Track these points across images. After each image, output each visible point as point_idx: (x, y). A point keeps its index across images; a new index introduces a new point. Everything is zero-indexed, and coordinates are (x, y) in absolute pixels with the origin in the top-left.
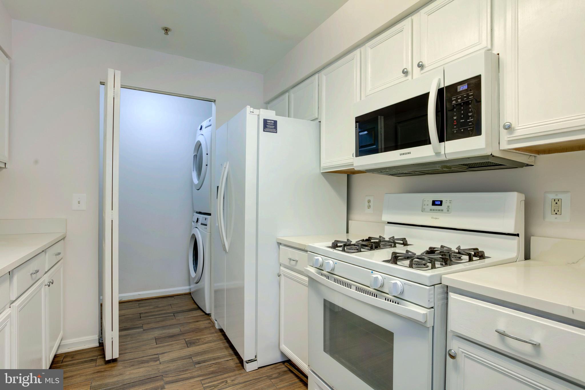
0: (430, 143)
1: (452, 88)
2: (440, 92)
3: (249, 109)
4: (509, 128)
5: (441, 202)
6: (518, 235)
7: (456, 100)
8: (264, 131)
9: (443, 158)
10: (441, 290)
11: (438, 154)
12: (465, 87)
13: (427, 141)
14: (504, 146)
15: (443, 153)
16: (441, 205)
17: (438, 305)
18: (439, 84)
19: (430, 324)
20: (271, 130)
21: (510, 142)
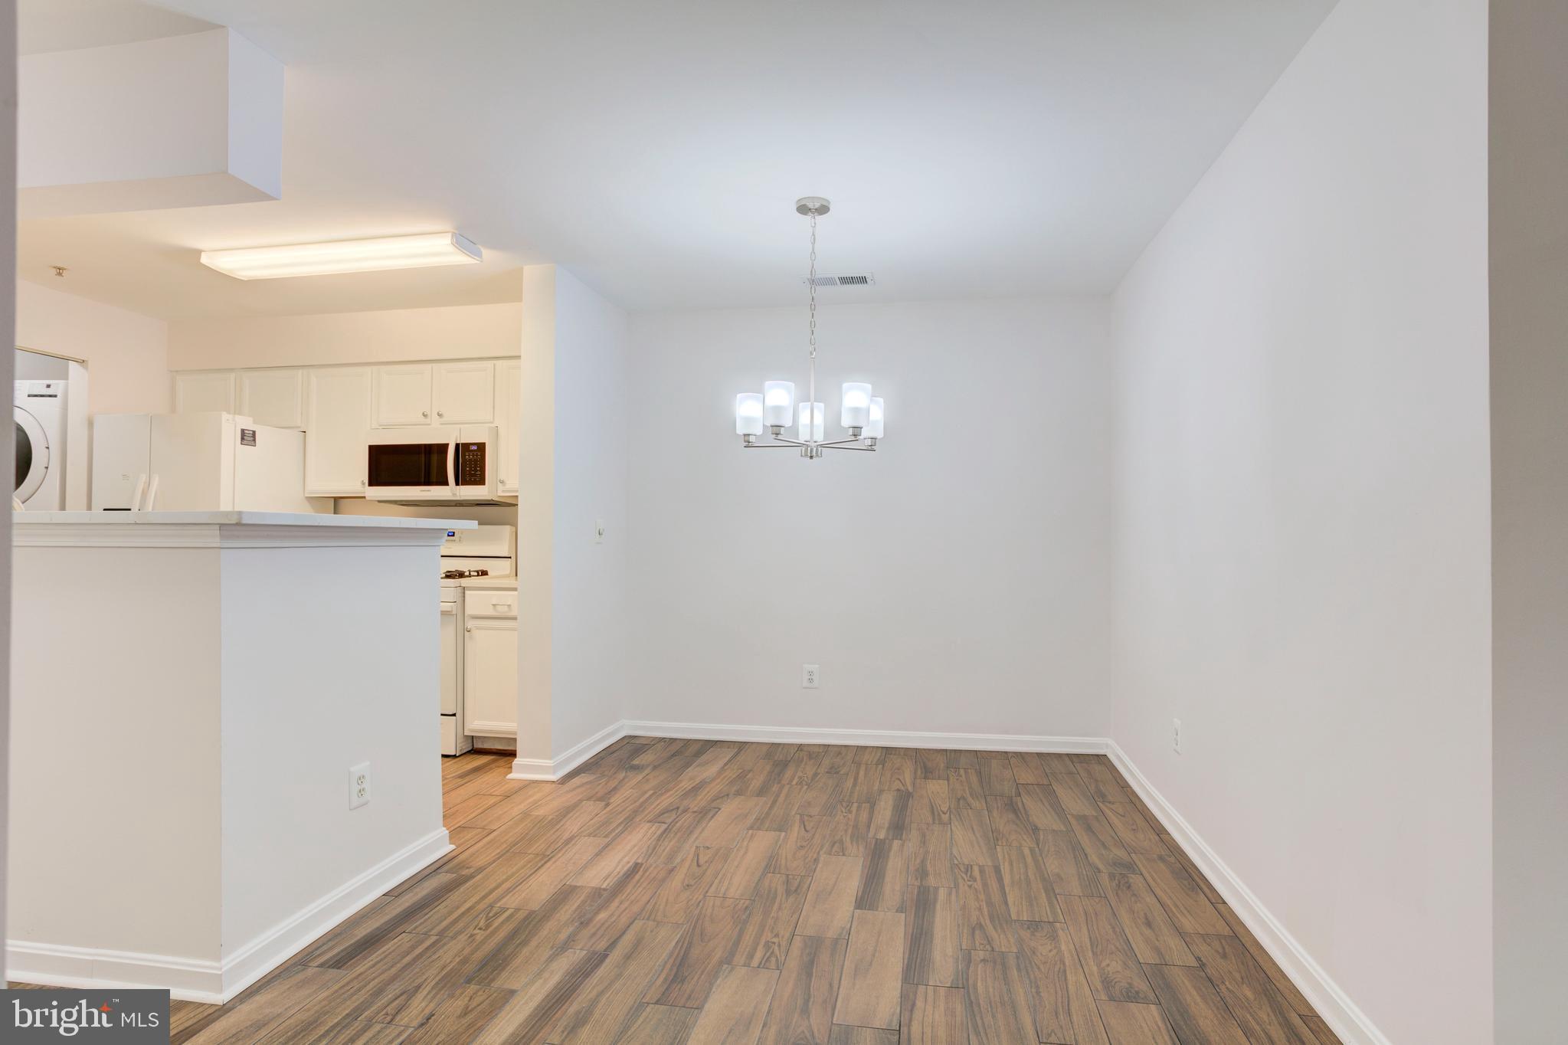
0: (448, 485)
1: (466, 446)
2: (457, 445)
3: (225, 416)
4: (502, 482)
5: (454, 533)
6: (510, 558)
7: (469, 456)
8: (241, 444)
9: (458, 498)
10: (460, 591)
11: (454, 495)
12: (475, 448)
13: (445, 483)
14: (501, 494)
15: (458, 494)
16: (453, 535)
17: (459, 600)
18: (456, 440)
19: (454, 613)
20: (250, 443)
21: (503, 491)
